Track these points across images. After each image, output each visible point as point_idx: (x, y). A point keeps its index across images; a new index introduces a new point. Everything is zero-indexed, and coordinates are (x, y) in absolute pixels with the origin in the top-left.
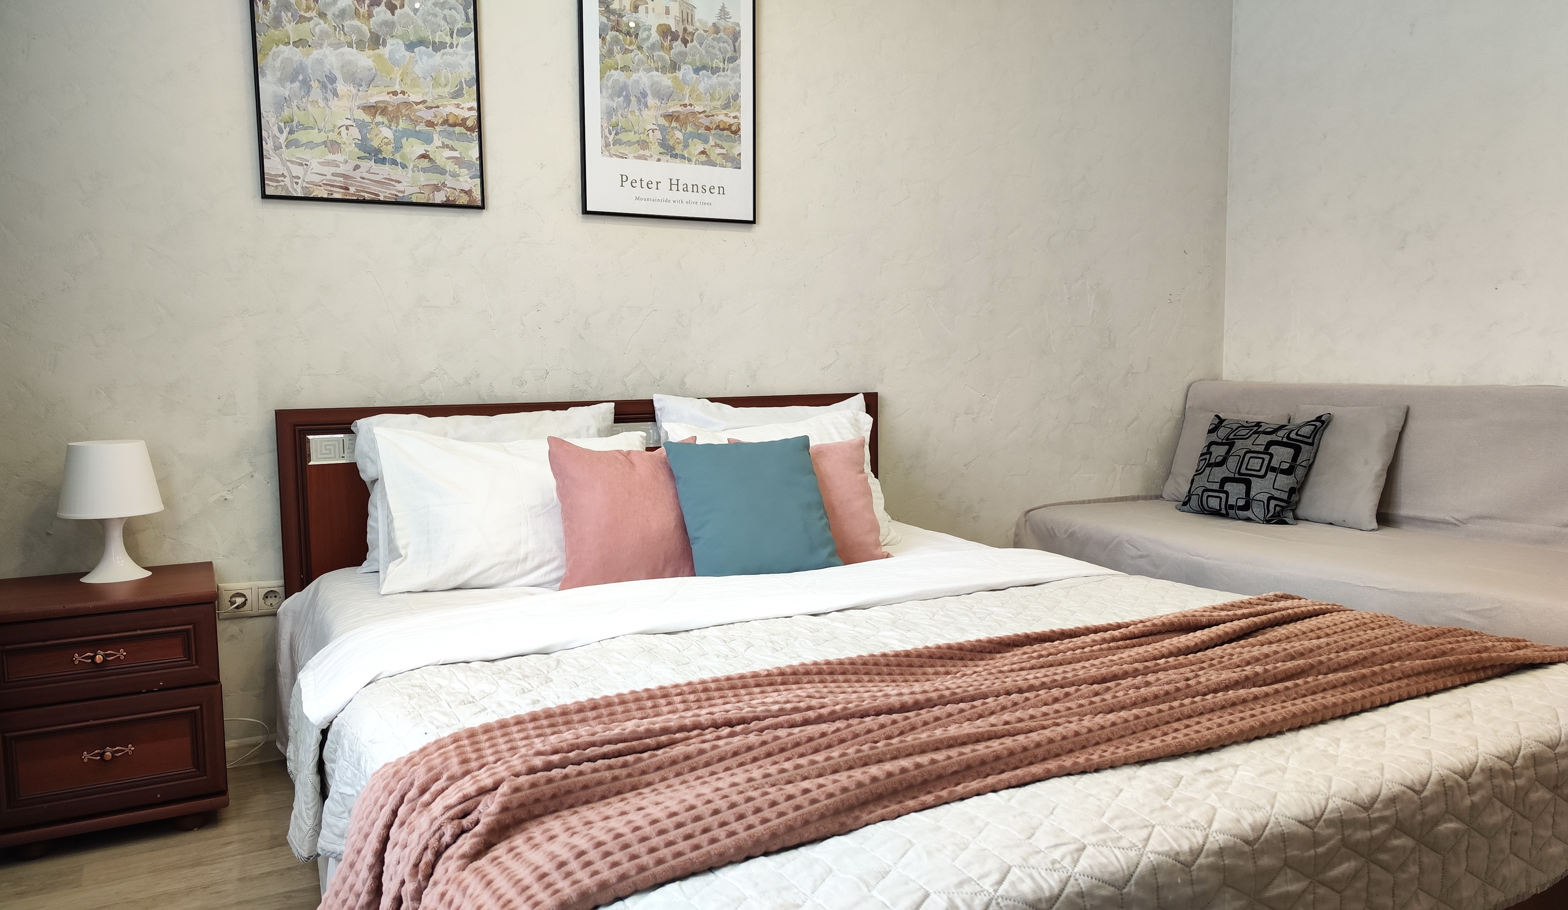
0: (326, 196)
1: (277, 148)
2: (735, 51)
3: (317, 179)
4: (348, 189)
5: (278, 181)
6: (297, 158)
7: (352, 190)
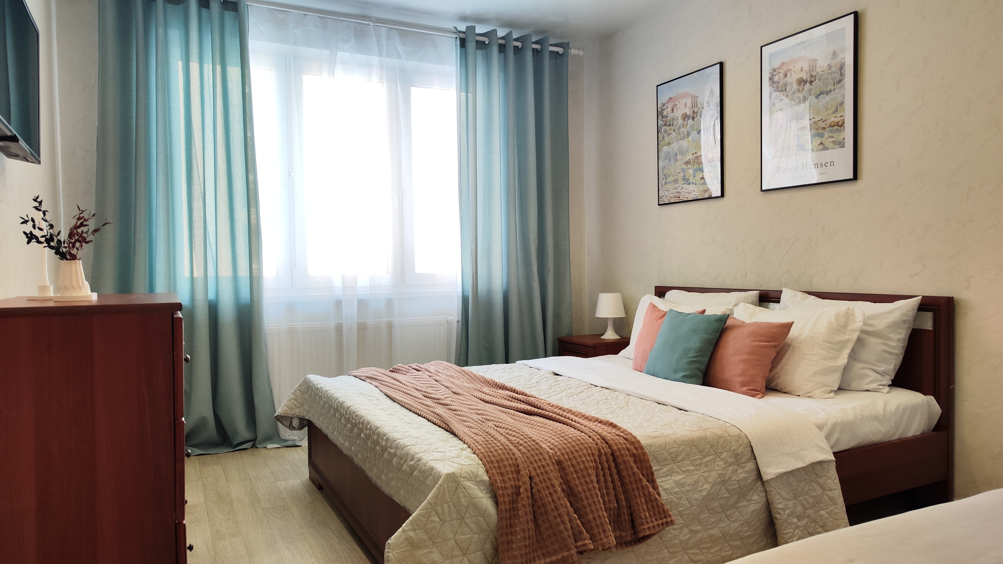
0: (674, 202)
1: (662, 186)
2: (841, 75)
3: (672, 195)
4: (679, 197)
5: (662, 198)
6: (667, 188)
7: (681, 197)
